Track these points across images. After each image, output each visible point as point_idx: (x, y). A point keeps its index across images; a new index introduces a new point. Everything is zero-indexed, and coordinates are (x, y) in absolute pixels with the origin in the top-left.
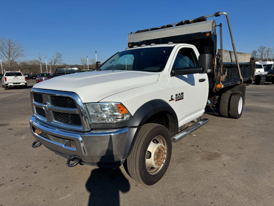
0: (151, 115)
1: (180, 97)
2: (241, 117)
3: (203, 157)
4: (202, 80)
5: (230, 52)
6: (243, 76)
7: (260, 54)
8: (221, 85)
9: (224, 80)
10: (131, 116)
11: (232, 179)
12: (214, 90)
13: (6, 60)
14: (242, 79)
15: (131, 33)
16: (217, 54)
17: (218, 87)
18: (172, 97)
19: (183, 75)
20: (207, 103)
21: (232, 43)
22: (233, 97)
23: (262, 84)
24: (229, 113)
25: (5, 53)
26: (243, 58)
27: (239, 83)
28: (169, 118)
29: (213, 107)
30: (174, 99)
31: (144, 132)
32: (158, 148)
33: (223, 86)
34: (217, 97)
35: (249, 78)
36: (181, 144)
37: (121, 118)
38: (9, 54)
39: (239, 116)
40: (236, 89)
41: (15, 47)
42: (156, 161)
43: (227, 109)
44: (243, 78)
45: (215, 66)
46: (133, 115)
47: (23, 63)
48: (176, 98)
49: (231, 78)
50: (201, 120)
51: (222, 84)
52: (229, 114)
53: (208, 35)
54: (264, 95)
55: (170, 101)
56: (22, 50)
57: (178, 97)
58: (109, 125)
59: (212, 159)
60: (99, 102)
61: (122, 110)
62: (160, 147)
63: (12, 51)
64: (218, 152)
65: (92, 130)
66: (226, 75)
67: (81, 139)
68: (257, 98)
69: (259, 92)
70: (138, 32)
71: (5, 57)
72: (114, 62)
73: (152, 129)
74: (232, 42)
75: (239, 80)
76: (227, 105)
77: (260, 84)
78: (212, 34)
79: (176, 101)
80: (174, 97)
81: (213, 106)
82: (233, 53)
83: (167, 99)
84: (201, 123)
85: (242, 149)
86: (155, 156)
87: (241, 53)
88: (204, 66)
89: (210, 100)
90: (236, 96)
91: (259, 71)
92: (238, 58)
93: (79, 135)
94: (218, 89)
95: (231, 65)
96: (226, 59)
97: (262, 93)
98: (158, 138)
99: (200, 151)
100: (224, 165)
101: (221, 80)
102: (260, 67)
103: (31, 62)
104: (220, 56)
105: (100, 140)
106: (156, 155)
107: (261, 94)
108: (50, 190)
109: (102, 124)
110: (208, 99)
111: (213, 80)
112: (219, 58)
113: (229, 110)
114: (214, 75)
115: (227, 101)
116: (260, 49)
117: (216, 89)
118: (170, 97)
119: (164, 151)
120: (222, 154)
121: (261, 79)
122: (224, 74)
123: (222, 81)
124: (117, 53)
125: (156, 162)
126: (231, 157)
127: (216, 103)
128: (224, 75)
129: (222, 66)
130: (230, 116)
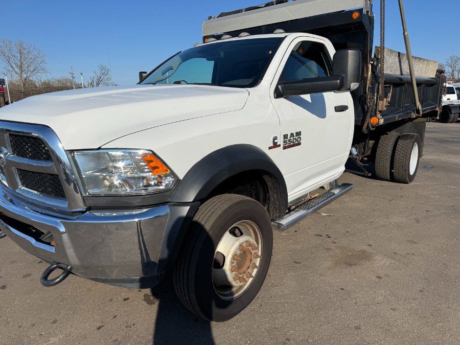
0: (223, 179)
1: (293, 141)
2: (414, 180)
3: (338, 259)
4: (341, 109)
5: (399, 54)
6: (422, 104)
7: (450, 70)
8: (379, 119)
9: (385, 109)
10: (178, 181)
11: (394, 310)
12: (364, 128)
13: (15, 77)
14: (420, 108)
15: (210, 18)
16: (373, 56)
17: (372, 122)
18: (276, 141)
19: (301, 96)
20: (351, 154)
21: (404, 36)
22: (400, 142)
23: (452, 122)
24: (393, 173)
25: (14, 66)
26: (424, 69)
27: (414, 115)
28: (269, 184)
29: (362, 161)
30: (279, 146)
31: (209, 214)
32: (241, 245)
33: (382, 121)
34: (371, 142)
35: (433, 108)
36: (296, 231)
37: (155, 185)
38: (21, 67)
39: (411, 178)
40: (407, 129)
41: (30, 56)
42: (234, 273)
43: (388, 165)
44: (422, 107)
45: (368, 82)
46: (181, 177)
47: (45, 83)
48: (284, 142)
49: (399, 106)
50: (337, 186)
51: (381, 117)
52: (391, 174)
53: (356, 15)
54: (456, 140)
55: (270, 148)
56: (43, 61)
57: (289, 141)
58: (125, 200)
59: (355, 265)
60: (99, 148)
61: (155, 168)
62: (244, 245)
63: (25, 62)
64: (369, 249)
65: (89, 209)
66: (389, 100)
67: (62, 229)
68: (445, 146)
69: (447, 136)
70: (222, 15)
71: (14, 73)
72: (171, 71)
73: (227, 206)
74: (404, 33)
75: (414, 111)
76: (389, 157)
77: (450, 121)
78: (365, 13)
79: (285, 148)
80: (280, 141)
81: (362, 158)
82: (405, 58)
83: (263, 145)
84: (337, 191)
85: (415, 243)
86: (232, 263)
87: (420, 59)
88: (343, 75)
89: (356, 148)
90: (406, 141)
91: (449, 99)
92: (414, 68)
93: (59, 221)
94: (373, 127)
95: (401, 79)
96: (391, 67)
97: (453, 136)
98: (243, 225)
99: (332, 246)
100: (379, 277)
101: (380, 108)
102: (450, 91)
103: (59, 82)
104: (379, 60)
105: (116, 229)
106: (235, 262)
107: (450, 140)
108: (19, 327)
109: (109, 198)
110: (353, 145)
111: (363, 108)
112: (377, 65)
113: (392, 167)
114: (366, 99)
115: (389, 151)
116: (450, 62)
117: (368, 127)
118: (272, 140)
119: (253, 252)
120: (376, 254)
121: (451, 113)
122: (386, 97)
123: (380, 112)
124: (178, 54)
125: (236, 275)
126: (393, 261)
127: (369, 153)
128: (385, 99)
129: (381, 81)
130: (393, 179)
